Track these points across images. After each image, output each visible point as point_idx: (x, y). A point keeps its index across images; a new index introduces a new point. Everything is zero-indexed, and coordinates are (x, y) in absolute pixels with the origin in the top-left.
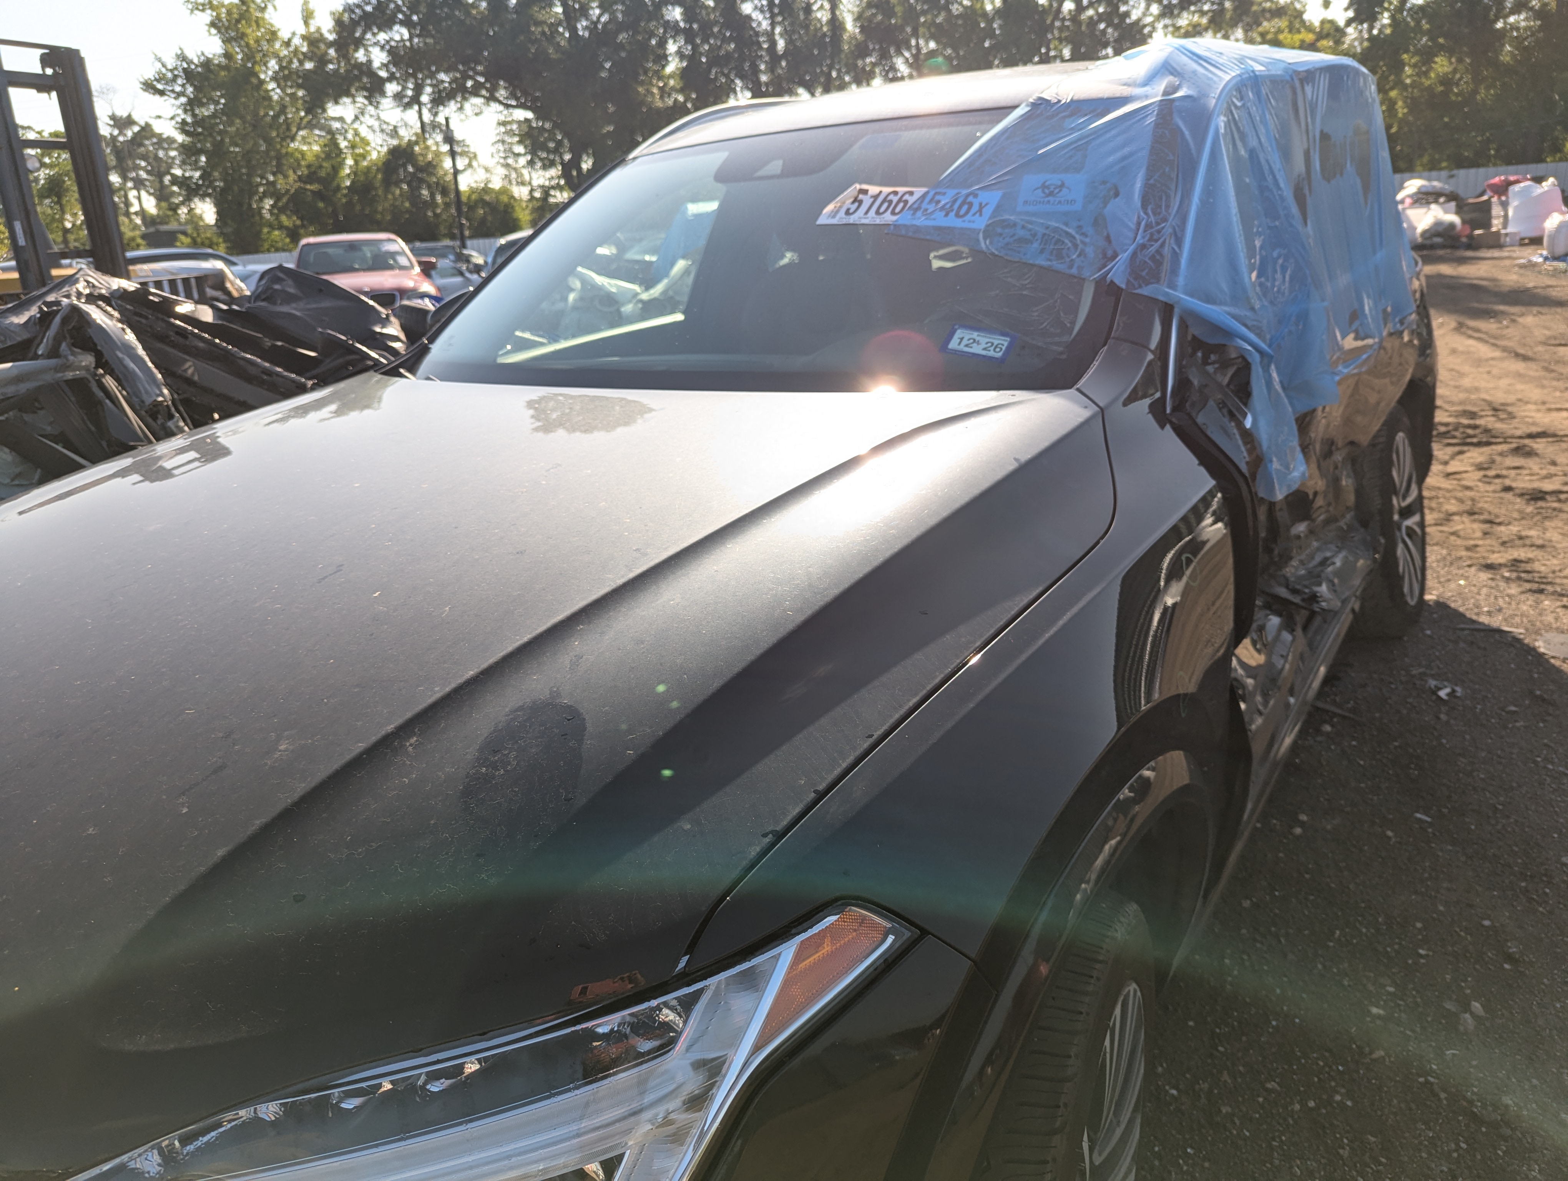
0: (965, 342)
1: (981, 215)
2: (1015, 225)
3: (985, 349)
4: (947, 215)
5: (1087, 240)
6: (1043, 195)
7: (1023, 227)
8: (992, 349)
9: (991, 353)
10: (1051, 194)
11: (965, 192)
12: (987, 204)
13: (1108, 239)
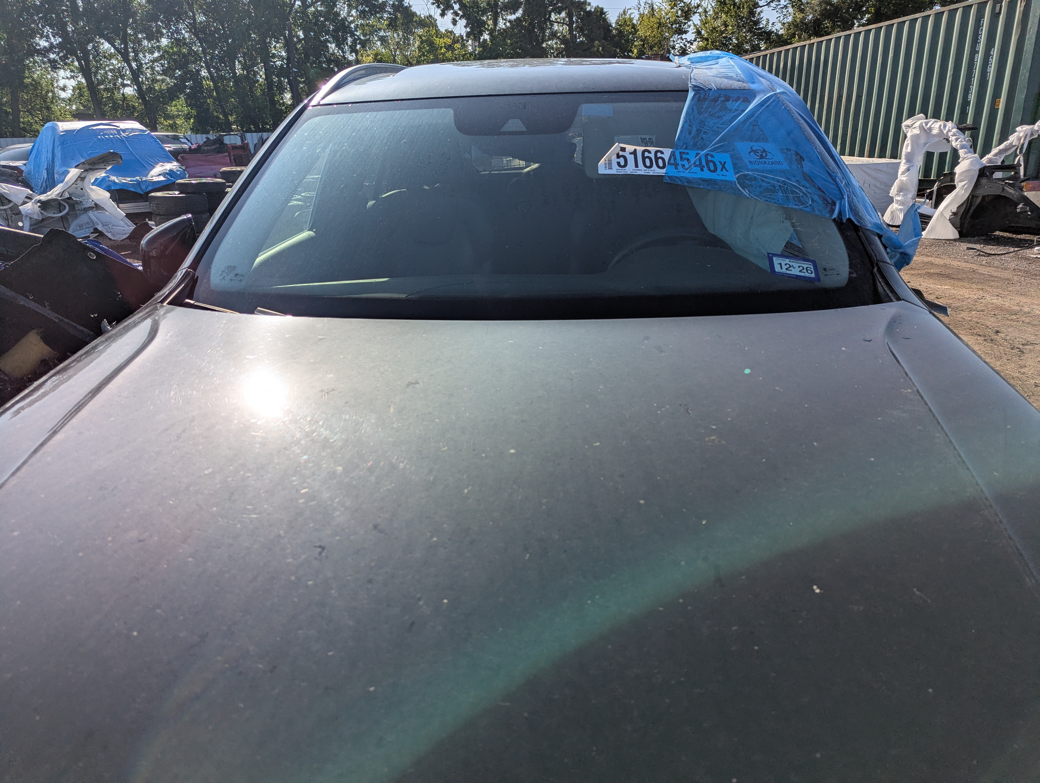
0: (784, 267)
1: (727, 171)
2: (755, 179)
3: (800, 271)
4: (702, 170)
5: (809, 190)
6: (759, 158)
7: (762, 180)
8: (805, 271)
9: (807, 275)
10: (762, 157)
11: (703, 153)
12: (725, 163)
13: (820, 189)
